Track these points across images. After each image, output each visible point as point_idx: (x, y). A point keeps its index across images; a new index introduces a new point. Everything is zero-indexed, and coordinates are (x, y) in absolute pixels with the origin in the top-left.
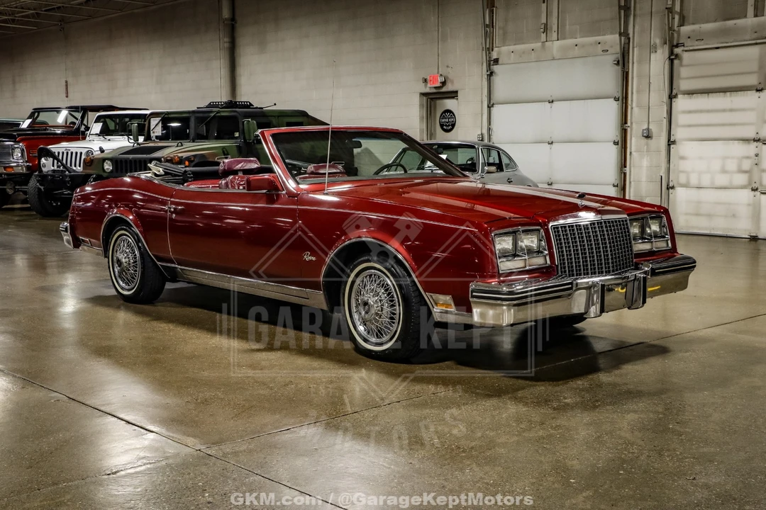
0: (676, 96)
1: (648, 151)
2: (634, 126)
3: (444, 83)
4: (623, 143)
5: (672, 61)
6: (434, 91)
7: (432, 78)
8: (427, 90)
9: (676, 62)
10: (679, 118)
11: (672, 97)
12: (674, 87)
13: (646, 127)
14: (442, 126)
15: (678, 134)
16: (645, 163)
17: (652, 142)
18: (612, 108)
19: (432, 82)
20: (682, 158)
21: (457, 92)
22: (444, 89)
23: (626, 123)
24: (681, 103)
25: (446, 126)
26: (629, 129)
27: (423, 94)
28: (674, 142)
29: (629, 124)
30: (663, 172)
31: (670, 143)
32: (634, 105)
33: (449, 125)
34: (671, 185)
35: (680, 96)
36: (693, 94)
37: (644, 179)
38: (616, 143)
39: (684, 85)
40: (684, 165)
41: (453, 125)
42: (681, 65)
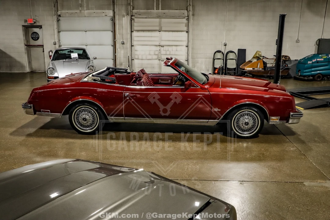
0: (133, 32)
1: (123, 48)
2: (118, 40)
3: (35, 22)
4: (114, 46)
5: (131, 20)
6: (30, 25)
7: (29, 20)
8: (26, 24)
9: (132, 21)
10: (135, 38)
11: (132, 32)
12: (132, 28)
13: (122, 41)
14: (32, 38)
15: (134, 43)
16: (122, 52)
17: (124, 46)
18: (110, 34)
19: (29, 22)
20: (136, 51)
21: (41, 26)
22: (34, 25)
23: (115, 39)
24: (135, 34)
25: (34, 38)
26: (116, 41)
27: (23, 26)
28: (133, 46)
29: (116, 40)
30: (129, 55)
31: (132, 46)
32: (117, 34)
33: (36, 38)
34: (132, 59)
35: (134, 31)
36: (139, 31)
37: (122, 57)
38: (112, 46)
39: (136, 28)
40: (137, 53)
41: (38, 38)
42: (134, 22)
